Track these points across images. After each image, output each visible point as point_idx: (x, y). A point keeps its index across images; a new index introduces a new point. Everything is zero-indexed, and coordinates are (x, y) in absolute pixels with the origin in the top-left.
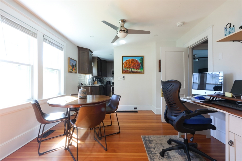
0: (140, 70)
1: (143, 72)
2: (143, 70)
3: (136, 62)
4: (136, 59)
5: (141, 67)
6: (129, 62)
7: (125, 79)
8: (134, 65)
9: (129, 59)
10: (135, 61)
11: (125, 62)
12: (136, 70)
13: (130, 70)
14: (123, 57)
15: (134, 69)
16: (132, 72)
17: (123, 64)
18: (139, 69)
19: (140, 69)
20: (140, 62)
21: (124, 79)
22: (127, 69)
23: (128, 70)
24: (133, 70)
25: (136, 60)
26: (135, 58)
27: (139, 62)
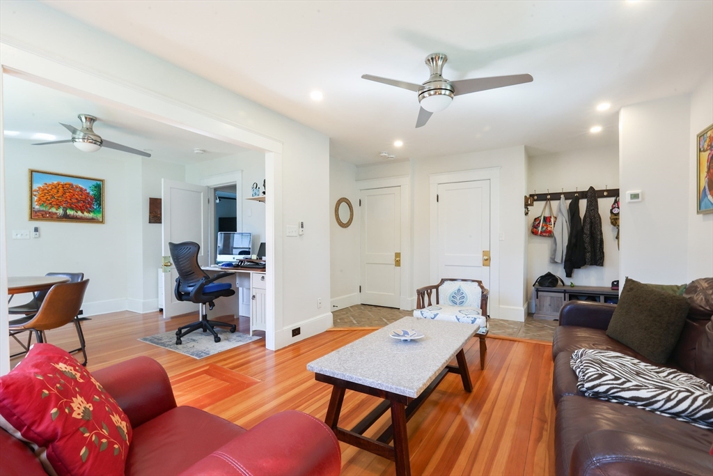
0: (91, 215)
1: (101, 220)
2: (101, 215)
3: (80, 193)
4: (81, 186)
5: (95, 207)
6: (56, 191)
7: (39, 236)
8: (74, 200)
9: (55, 182)
10: (78, 190)
11: (39, 188)
12: (79, 214)
13: (60, 212)
14: (32, 172)
15: (72, 209)
16: (66, 218)
17: (35, 193)
18: (89, 212)
19: (91, 212)
20: (91, 193)
21: (37, 236)
22: (48, 208)
23: (54, 210)
24: (70, 212)
25: (81, 189)
26: (75, 182)
27: (89, 193)
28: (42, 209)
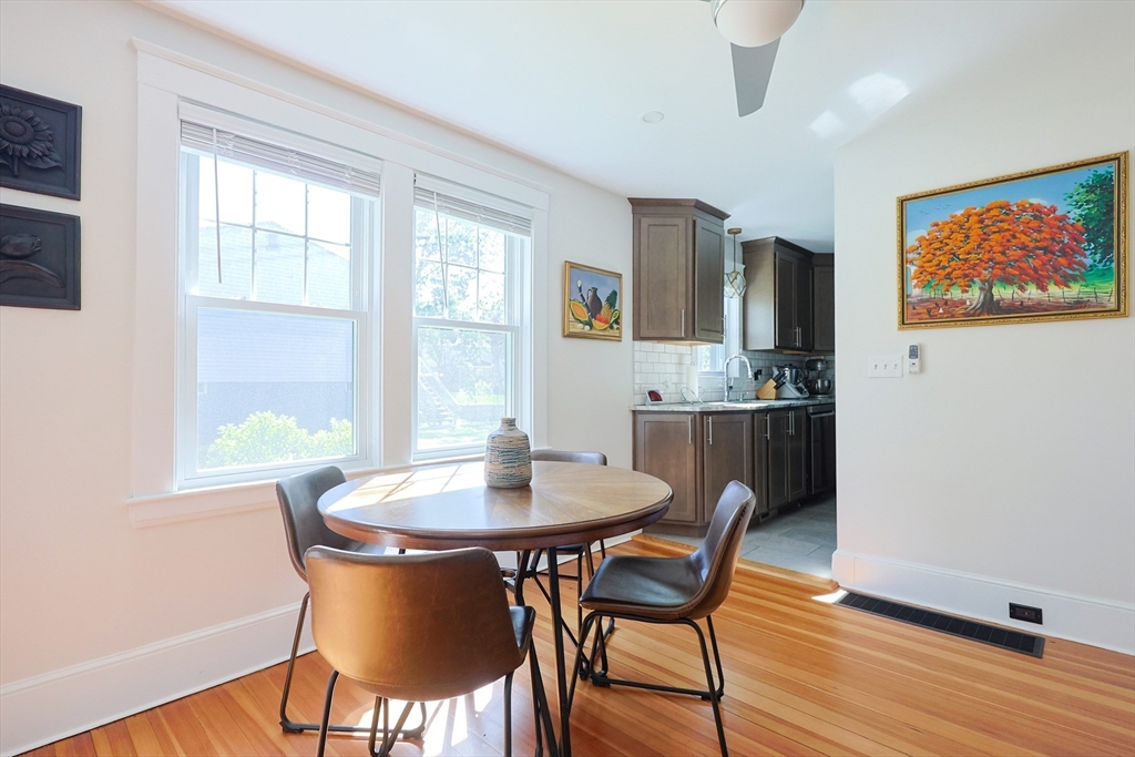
0: (1074, 291)
1: (1112, 305)
2: (1112, 286)
3: (1034, 224)
4: (1034, 201)
5: (1088, 261)
6: (960, 237)
7: (922, 370)
8: (1014, 253)
9: (959, 213)
10: (1027, 216)
11: (921, 240)
12: (1033, 292)
13: (975, 295)
14: (902, 202)
15: (1007, 280)
16: (993, 311)
17: (910, 256)
18: (1065, 281)
19: (1075, 279)
20: (1075, 214)
21: (916, 369)
22: (942, 288)
23: (956, 293)
24: (1003, 292)
25: (1037, 209)
26: (1014, 196)
27: (1064, 218)
28: (926, 295)
